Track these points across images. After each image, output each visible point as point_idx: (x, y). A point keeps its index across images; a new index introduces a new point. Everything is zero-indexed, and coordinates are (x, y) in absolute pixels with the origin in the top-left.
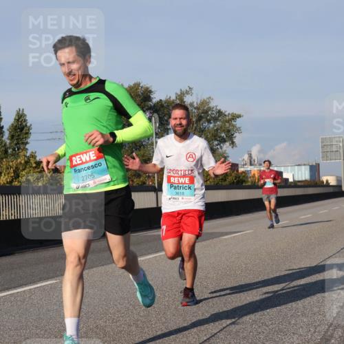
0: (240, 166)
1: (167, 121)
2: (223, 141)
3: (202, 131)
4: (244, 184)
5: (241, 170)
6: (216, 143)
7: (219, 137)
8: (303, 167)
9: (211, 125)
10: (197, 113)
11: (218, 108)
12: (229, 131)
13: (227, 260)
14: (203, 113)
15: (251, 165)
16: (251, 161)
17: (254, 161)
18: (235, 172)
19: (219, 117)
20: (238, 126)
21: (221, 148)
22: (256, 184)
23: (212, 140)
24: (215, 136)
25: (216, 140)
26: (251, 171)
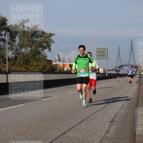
0: (53, 62)
1: (14, 36)
2: (45, 48)
3: (33, 42)
4: (55, 71)
5: (54, 64)
6: (41, 49)
7: (43, 46)
9: (39, 39)
10: (31, 33)
11: (43, 30)
12: (48, 42)
14: (34, 32)
15: (59, 61)
16: (59, 59)
17: (61, 59)
18: (51, 65)
19: (43, 35)
20: (52, 39)
21: (43, 51)
22: (61, 71)
23: (39, 47)
24: (40, 45)
25: (40, 47)
26: (59, 64)
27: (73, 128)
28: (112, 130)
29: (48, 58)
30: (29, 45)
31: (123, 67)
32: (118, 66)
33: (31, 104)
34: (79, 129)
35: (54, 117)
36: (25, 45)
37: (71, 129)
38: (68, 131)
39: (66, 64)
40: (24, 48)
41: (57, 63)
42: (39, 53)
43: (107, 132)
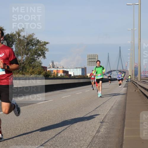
0: (48, 68)
1: (11, 45)
2: (40, 55)
3: (29, 50)
4: (50, 77)
5: (48, 70)
7: (38, 53)
8: (78, 69)
9: (34, 47)
10: (26, 41)
11: (37, 39)
12: (42, 50)
13: (40, 115)
14: (29, 41)
15: (53, 67)
16: (53, 66)
17: (55, 65)
18: (45, 71)
19: (38, 43)
20: (47, 48)
21: (38, 59)
22: (55, 77)
23: (34, 55)
24: (36, 53)
25: (36, 55)
26: (53, 70)
27: (67, 128)
28: (103, 130)
29: (43, 65)
30: (25, 53)
31: (112, 73)
32: (107, 72)
33: (28, 107)
34: (72, 129)
35: (49, 119)
36: (21, 53)
37: (65, 129)
38: (62, 131)
39: (59, 70)
40: (20, 56)
41: (51, 70)
42: (34, 60)
43: (98, 131)
